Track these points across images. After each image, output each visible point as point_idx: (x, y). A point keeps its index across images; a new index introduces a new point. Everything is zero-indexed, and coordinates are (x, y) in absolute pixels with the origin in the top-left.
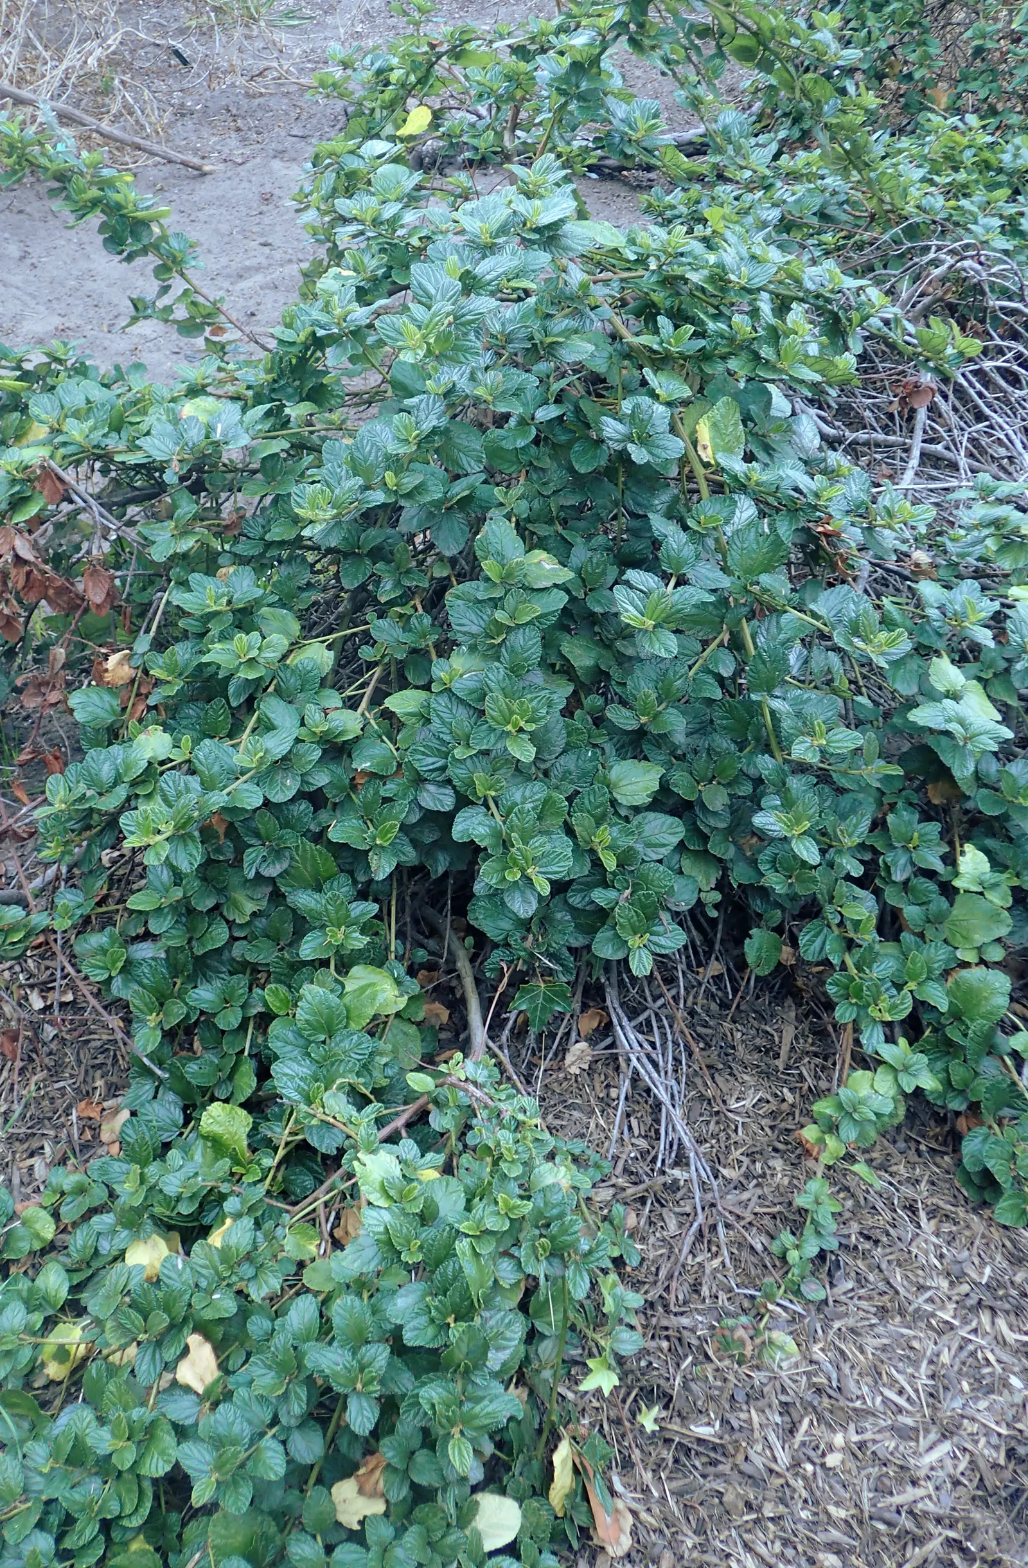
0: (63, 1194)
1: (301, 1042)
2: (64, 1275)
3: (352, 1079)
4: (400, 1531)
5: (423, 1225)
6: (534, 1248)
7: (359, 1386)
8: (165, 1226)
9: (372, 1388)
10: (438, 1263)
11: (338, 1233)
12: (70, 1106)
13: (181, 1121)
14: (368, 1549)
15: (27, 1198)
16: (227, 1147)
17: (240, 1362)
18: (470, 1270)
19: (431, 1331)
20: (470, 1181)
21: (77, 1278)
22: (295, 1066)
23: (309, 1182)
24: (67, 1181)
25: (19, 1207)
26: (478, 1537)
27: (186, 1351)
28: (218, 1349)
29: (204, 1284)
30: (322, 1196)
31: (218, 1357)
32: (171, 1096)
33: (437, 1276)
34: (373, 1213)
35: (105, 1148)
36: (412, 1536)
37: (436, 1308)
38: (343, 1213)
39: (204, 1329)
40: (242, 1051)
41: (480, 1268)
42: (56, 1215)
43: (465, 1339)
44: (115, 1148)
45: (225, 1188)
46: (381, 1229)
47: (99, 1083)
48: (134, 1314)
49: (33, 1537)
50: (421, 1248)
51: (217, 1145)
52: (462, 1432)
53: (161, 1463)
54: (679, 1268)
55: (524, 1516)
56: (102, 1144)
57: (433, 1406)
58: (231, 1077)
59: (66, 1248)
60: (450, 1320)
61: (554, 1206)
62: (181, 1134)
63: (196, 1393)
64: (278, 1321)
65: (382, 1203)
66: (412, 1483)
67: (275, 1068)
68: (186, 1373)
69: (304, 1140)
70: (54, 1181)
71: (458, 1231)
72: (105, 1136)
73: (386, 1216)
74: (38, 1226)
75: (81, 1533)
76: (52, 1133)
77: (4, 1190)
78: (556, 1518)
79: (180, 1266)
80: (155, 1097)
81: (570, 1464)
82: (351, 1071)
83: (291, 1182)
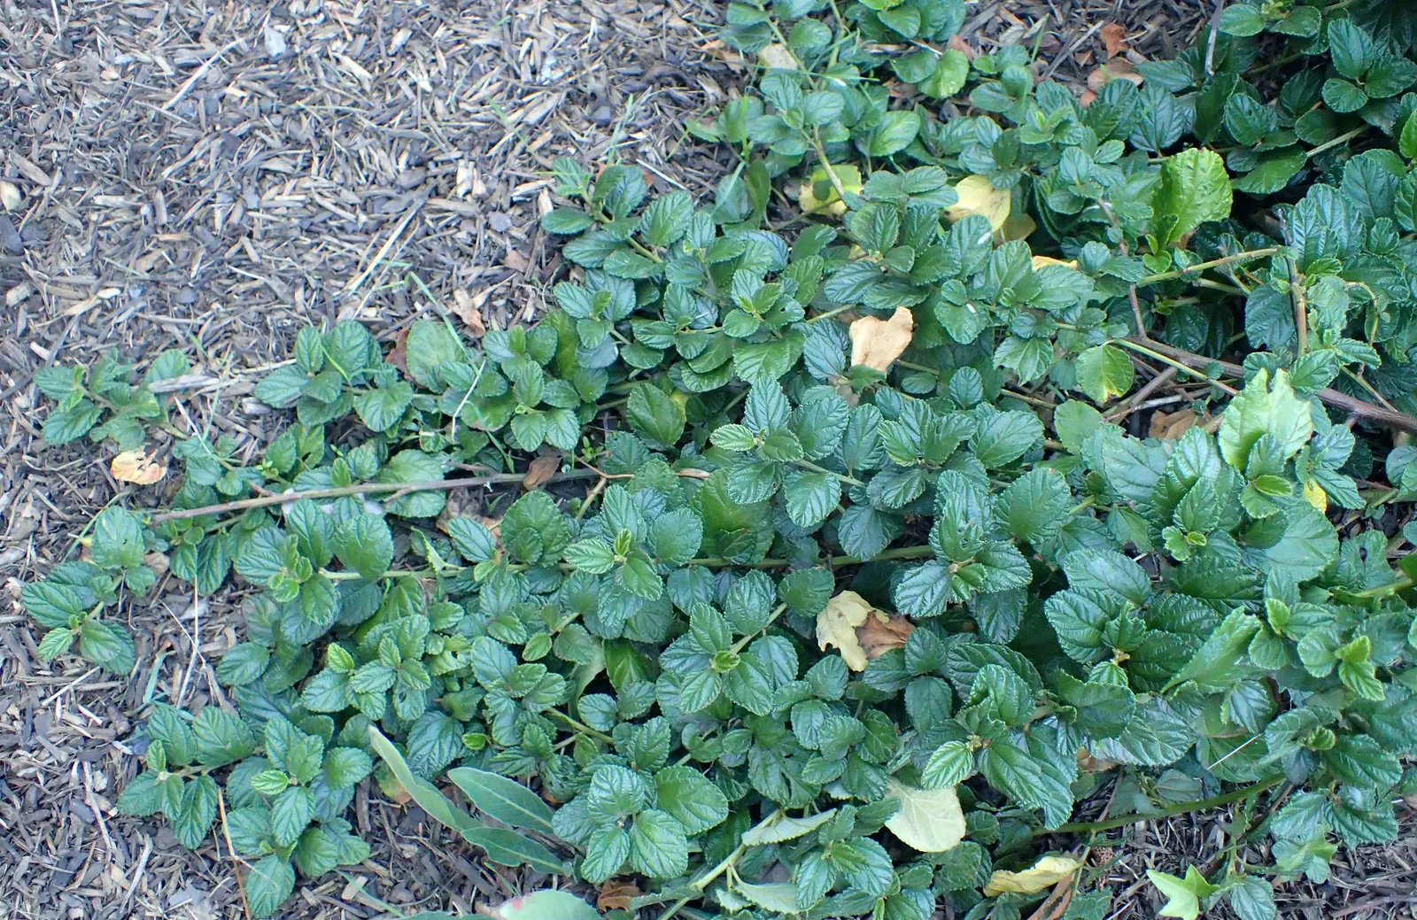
0: (998, 77)
1: (1381, 202)
2: (911, 136)
3: (1380, 303)
4: (848, 705)
5: (1234, 534)
6: (1310, 725)
7: (955, 567)
8: (1029, 204)
9: (962, 588)
10: (1193, 591)
11: (1158, 418)
12: (1101, 16)
13: (1168, 143)
14: (800, 677)
15: (971, 42)
16: (1172, 208)
17: (916, 391)
18: (1212, 651)
19: (1085, 634)
20: (1349, 564)
21: (916, 153)
22: (1341, 216)
23: (1197, 340)
24: (1015, 68)
25: (955, 40)
26: (895, 807)
27: (885, 315)
28: (910, 351)
29: (977, 283)
30: (1183, 363)
31: (902, 357)
32: (1190, 112)
33: (1170, 599)
34: (1204, 447)
35: (1083, 90)
36: (847, 725)
37: (1123, 624)
38: (1185, 410)
39: (922, 318)
40: (1309, 147)
41: (1226, 663)
42: (970, 85)
43: (1105, 696)
44: (1088, 99)
45: (1114, 233)
46: (1188, 474)
47: (1151, 27)
48: (895, 226)
49: (624, 285)
50: (1199, 551)
51: (1166, 193)
52: (977, 752)
53: (754, 369)
54: (1397, 899)
55: (956, 850)
56: (1084, 82)
57: (985, 694)
58: (1264, 157)
59: (945, 122)
60: (1120, 655)
61: (1398, 725)
62: (1153, 155)
63: (848, 358)
64: (987, 405)
65: (1228, 452)
66: (901, 693)
67: (1318, 191)
68: (862, 330)
69: (1244, 299)
70: (1007, 56)
71: (1260, 596)
72: (1095, 79)
73: (1212, 471)
74: (947, 73)
75: (651, 332)
76: (1060, 20)
77: (963, 12)
78: (980, 889)
79: (981, 241)
80: (1178, 94)
81: (1051, 882)
82: (1389, 295)
83: (1182, 323)
